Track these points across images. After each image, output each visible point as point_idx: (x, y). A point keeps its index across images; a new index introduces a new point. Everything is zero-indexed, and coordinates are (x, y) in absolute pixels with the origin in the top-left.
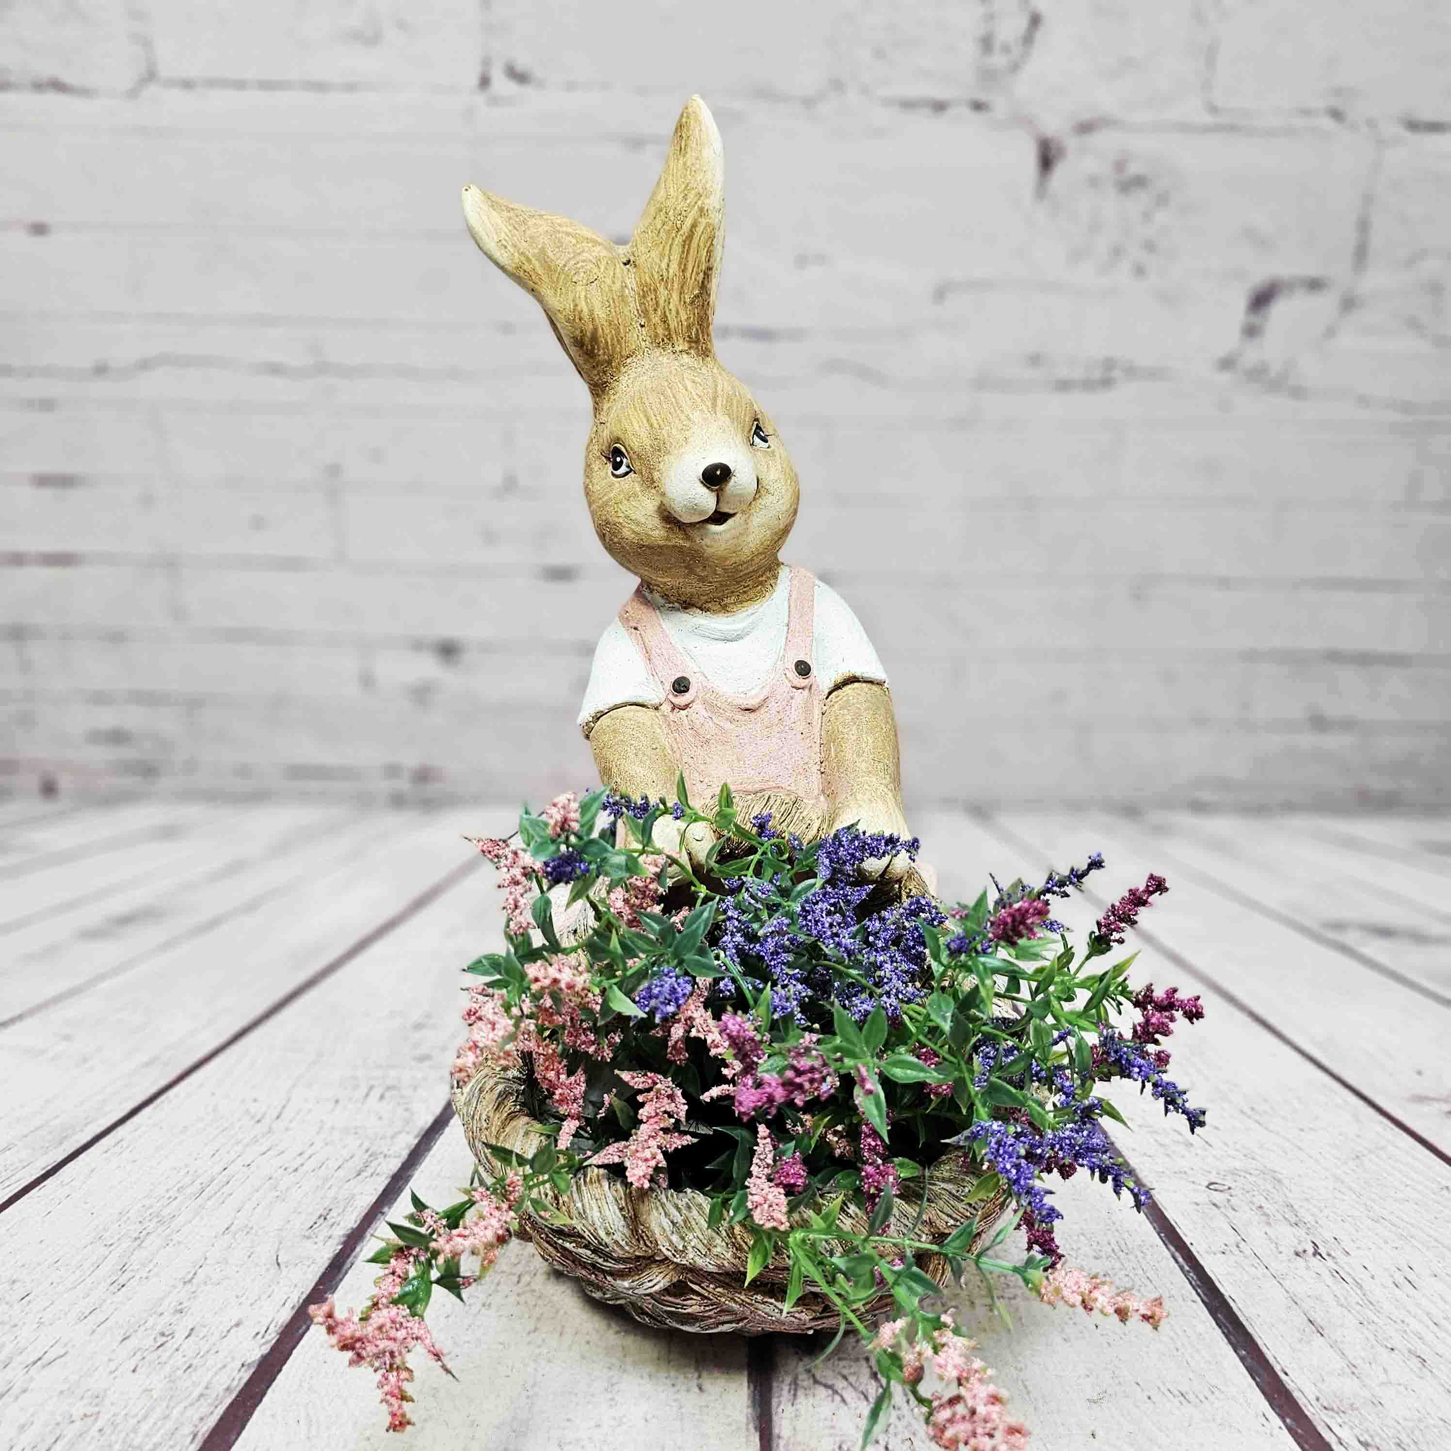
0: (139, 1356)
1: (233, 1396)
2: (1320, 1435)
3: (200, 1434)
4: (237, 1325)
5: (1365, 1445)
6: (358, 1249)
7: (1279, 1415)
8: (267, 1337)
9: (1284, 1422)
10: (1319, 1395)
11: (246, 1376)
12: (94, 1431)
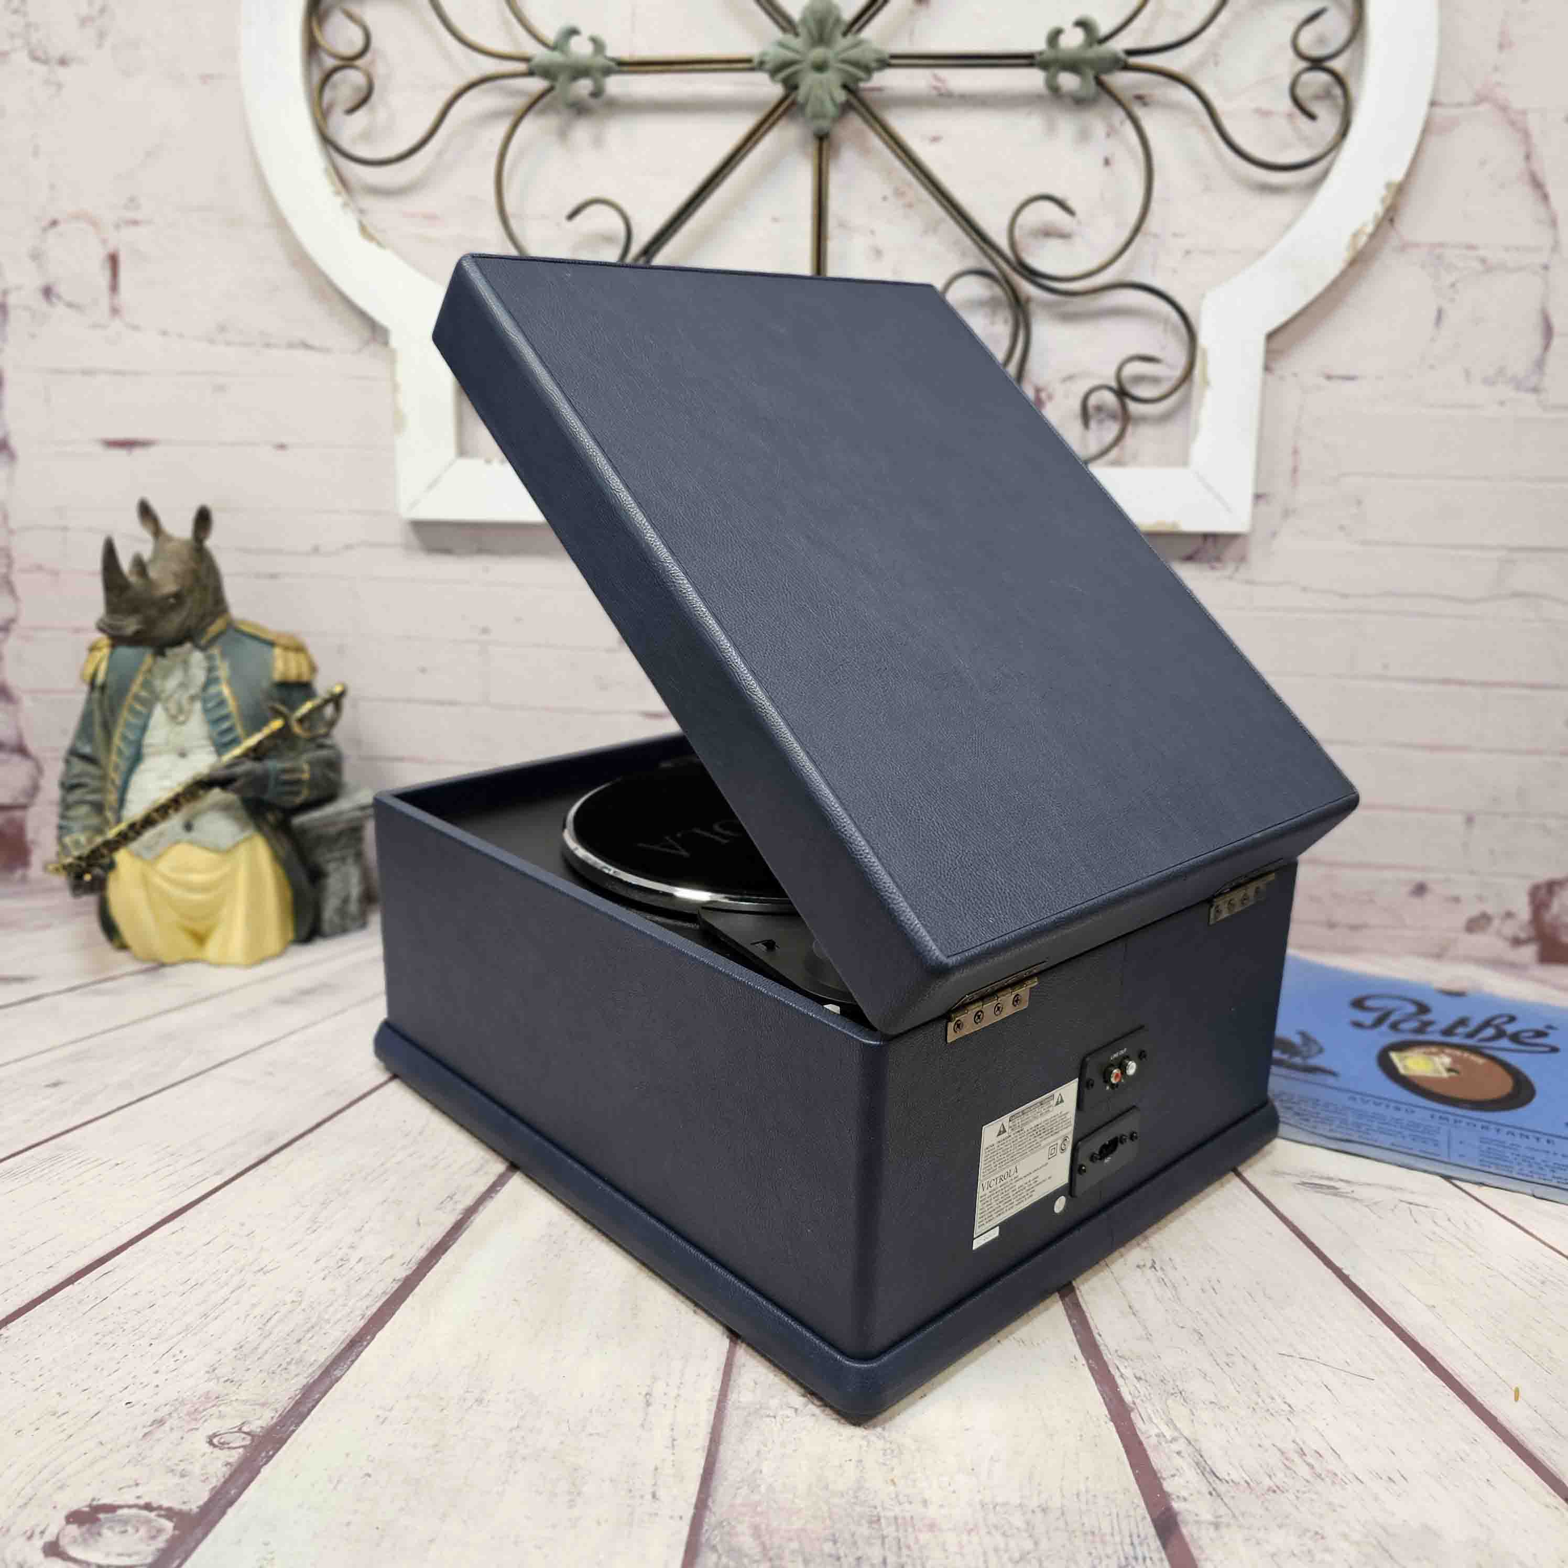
0: (326, 1272)
1: (387, 1297)
2: (1109, 1371)
3: (366, 1316)
4: (391, 1257)
5: (1139, 1379)
6: (472, 1218)
7: (1085, 1357)
8: (410, 1266)
9: (1087, 1360)
10: (1118, 1348)
11: (396, 1286)
12: (298, 1310)
